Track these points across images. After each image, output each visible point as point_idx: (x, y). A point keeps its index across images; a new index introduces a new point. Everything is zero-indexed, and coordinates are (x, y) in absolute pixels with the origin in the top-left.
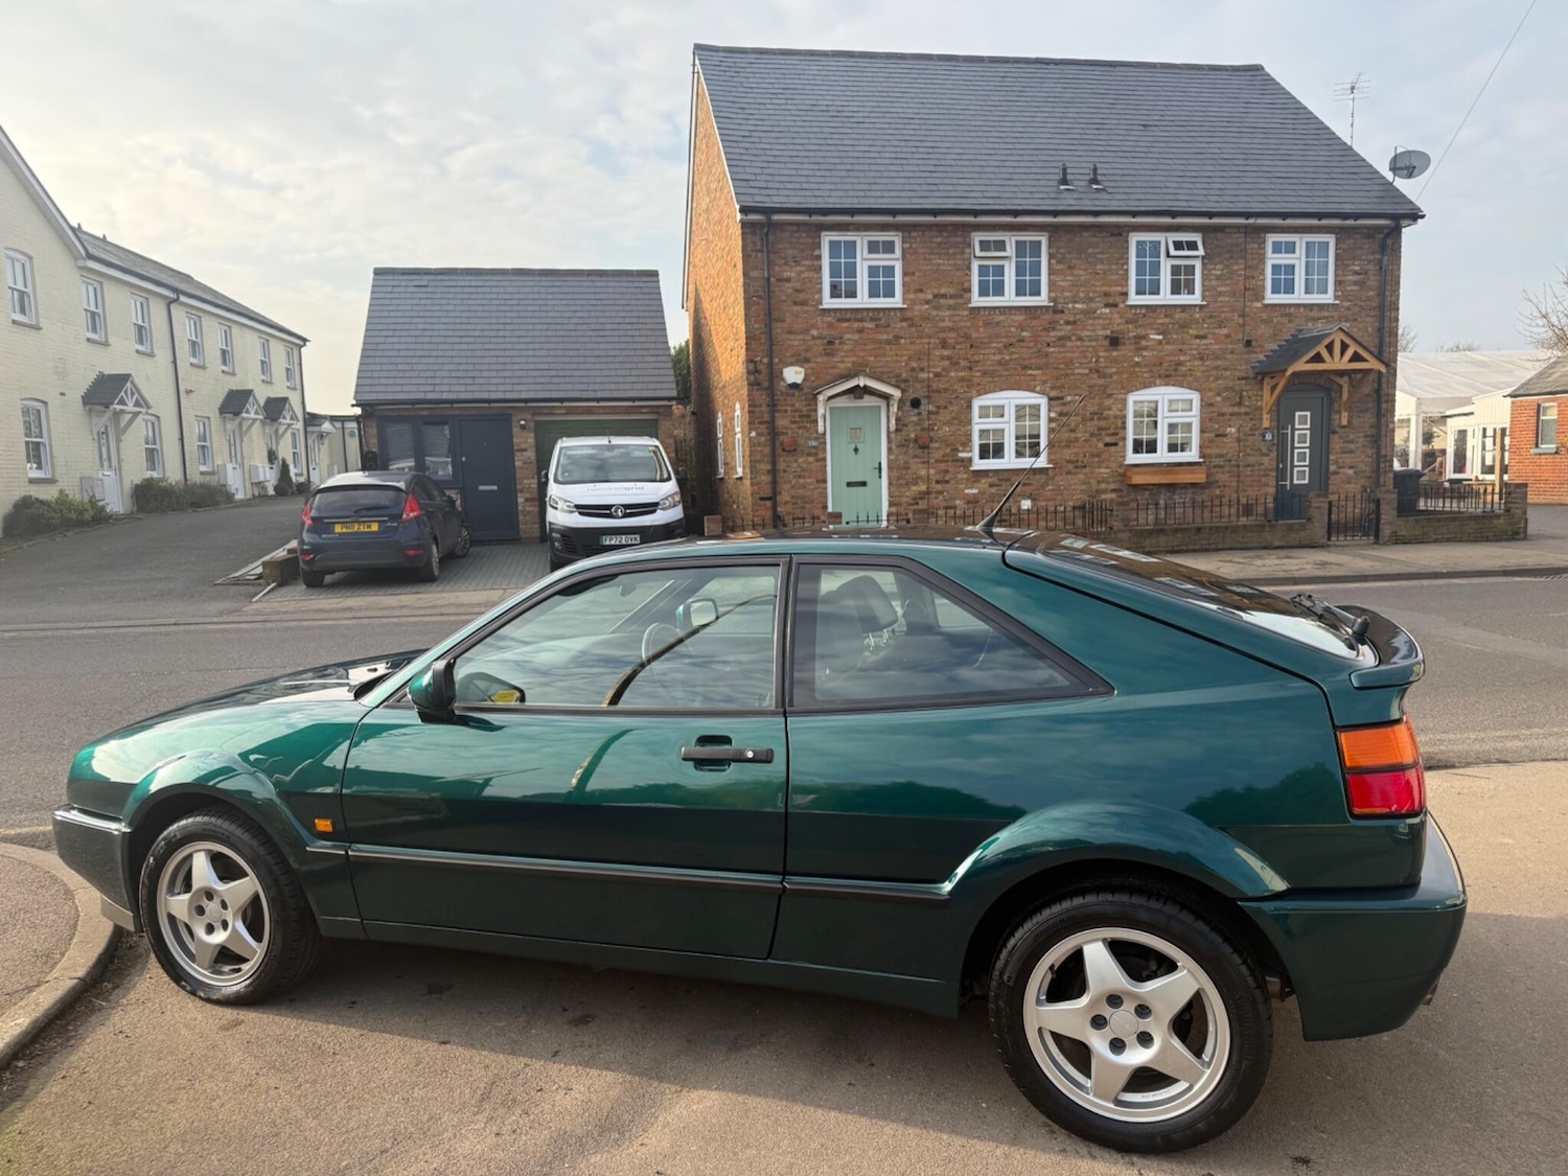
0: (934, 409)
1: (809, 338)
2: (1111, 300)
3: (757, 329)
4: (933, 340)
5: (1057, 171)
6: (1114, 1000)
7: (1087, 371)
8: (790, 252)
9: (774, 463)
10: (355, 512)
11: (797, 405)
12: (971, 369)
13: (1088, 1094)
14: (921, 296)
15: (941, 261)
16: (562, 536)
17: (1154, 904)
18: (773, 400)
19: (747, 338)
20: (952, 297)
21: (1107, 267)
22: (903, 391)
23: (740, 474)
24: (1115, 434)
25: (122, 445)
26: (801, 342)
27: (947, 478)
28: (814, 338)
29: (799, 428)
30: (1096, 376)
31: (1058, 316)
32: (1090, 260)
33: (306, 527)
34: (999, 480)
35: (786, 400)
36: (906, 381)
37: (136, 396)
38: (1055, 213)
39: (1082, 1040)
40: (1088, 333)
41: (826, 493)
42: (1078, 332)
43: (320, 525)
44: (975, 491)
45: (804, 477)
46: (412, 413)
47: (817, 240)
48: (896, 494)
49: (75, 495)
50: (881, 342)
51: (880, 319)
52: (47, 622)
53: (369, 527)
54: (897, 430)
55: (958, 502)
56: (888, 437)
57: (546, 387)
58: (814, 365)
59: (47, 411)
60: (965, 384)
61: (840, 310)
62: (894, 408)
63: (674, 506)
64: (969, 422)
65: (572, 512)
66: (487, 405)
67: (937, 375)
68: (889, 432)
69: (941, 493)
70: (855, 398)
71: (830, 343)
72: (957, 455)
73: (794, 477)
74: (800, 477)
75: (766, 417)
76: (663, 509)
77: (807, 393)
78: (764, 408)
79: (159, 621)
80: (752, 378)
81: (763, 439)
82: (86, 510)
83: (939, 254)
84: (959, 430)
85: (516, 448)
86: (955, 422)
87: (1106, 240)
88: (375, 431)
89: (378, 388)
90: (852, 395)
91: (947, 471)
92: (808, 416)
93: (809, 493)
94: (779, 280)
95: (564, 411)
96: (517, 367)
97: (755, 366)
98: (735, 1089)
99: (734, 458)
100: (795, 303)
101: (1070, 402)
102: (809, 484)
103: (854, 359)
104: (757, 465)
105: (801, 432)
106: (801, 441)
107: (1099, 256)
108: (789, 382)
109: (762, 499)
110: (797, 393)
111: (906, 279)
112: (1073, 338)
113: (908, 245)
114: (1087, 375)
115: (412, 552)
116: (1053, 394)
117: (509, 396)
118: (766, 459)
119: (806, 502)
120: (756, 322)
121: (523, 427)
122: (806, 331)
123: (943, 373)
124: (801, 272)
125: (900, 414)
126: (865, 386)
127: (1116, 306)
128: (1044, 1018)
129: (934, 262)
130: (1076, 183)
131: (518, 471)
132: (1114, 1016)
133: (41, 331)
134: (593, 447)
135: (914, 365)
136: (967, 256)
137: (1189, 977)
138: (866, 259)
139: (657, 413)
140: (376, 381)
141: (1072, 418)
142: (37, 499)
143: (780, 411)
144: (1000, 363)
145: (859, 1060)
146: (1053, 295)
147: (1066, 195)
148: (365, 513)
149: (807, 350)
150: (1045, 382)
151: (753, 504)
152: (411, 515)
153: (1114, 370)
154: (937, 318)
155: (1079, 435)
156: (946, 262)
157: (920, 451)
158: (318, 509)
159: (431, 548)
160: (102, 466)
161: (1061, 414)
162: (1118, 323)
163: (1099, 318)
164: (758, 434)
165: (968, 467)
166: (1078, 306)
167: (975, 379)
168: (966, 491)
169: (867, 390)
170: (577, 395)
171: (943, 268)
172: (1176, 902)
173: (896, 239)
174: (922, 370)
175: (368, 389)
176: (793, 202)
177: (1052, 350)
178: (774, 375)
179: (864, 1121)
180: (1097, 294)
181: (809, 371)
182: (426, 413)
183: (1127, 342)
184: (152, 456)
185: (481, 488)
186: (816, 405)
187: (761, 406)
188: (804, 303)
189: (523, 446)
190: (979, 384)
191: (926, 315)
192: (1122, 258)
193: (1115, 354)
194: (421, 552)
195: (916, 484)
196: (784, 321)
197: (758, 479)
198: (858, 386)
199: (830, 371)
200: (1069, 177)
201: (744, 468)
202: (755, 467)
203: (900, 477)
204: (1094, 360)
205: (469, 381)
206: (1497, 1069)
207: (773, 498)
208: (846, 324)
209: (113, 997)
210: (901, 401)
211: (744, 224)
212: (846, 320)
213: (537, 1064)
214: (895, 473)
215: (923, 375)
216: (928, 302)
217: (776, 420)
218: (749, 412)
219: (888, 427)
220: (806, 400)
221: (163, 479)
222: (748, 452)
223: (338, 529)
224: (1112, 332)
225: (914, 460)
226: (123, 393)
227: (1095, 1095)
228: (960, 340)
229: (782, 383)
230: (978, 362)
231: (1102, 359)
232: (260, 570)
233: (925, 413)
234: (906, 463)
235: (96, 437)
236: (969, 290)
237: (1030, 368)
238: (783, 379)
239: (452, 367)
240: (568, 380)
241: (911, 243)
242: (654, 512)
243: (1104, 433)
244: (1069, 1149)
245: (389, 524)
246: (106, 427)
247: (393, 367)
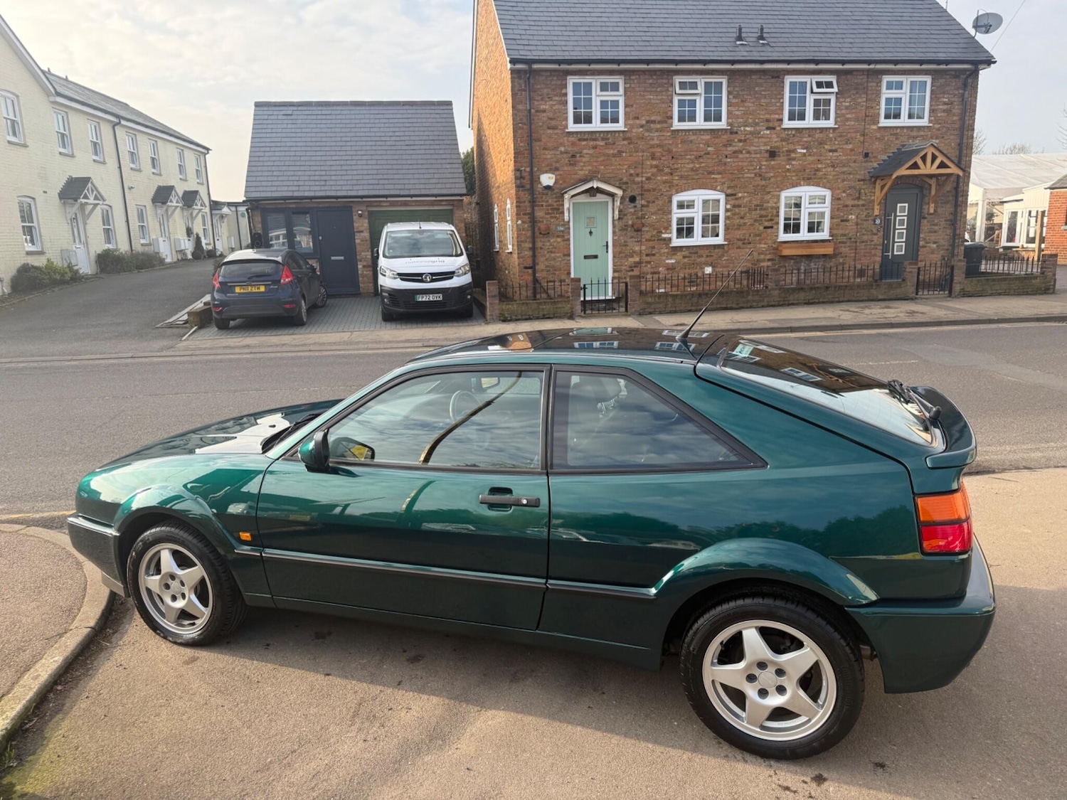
0: (646, 203)
1: (558, 153)
2: (771, 125)
3: (522, 146)
4: (645, 154)
5: (734, 30)
6: (762, 665)
7: (753, 175)
8: (545, 91)
9: (534, 243)
10: (249, 278)
11: (550, 201)
12: (671, 174)
13: (743, 722)
14: (638, 122)
15: (652, 97)
16: (389, 294)
17: (790, 606)
18: (533, 197)
19: (515, 153)
20: (659, 122)
21: (768, 101)
22: (624, 191)
23: (510, 250)
24: (771, 220)
25: (88, 227)
26: (553, 156)
27: (654, 252)
28: (562, 153)
29: (551, 217)
30: (759, 179)
31: (734, 136)
32: (756, 96)
33: (216, 288)
34: (690, 253)
35: (542, 198)
36: (627, 183)
37: (95, 192)
38: (733, 62)
39: (740, 689)
40: (755, 148)
41: (570, 263)
42: (747, 148)
43: (225, 287)
44: (673, 261)
45: (554, 252)
46: (283, 206)
47: (564, 82)
48: (618, 264)
49: (58, 262)
50: (608, 155)
51: (608, 139)
52: (46, 356)
53: (259, 288)
54: (619, 218)
55: (661, 269)
56: (613, 224)
57: (375, 187)
58: (562, 173)
59: (35, 204)
60: (668, 185)
61: (581, 132)
62: (618, 203)
63: (465, 274)
64: (670, 212)
65: (395, 278)
66: (335, 200)
67: (648, 179)
68: (613, 220)
69: (649, 262)
70: (591, 196)
71: (573, 156)
72: (661, 236)
73: (548, 252)
74: (552, 252)
75: (529, 210)
76: (458, 276)
77: (557, 193)
78: (527, 204)
79: (121, 355)
80: (518, 182)
81: (526, 226)
82: (66, 273)
83: (651, 92)
84: (662, 218)
85: (355, 230)
86: (660, 212)
87: (768, 81)
88: (260, 219)
89: (261, 189)
90: (588, 194)
91: (654, 248)
92: (558, 209)
93: (558, 264)
94: (537, 111)
95: (388, 204)
96: (355, 172)
97: (521, 174)
98: (516, 710)
99: (506, 238)
100: (549, 128)
101: (740, 198)
102: (558, 257)
103: (590, 168)
104: (522, 244)
105: (552, 220)
106: (553, 227)
107: (763, 93)
108: (545, 185)
109: (526, 268)
110: (550, 193)
111: (628, 109)
112: (744, 152)
113: (628, 85)
114: (753, 178)
115: (287, 306)
116: (729, 191)
117: (350, 194)
118: (528, 240)
119: (556, 270)
120: (521, 142)
121: (360, 216)
122: (556, 148)
123: (652, 177)
124: (554, 105)
125: (622, 207)
126: (597, 188)
127: (774, 128)
128: (716, 674)
129: (647, 97)
130: (748, 39)
131: (358, 247)
132: (762, 675)
133: (28, 149)
134: (409, 231)
135: (632, 172)
136: (670, 93)
137: (811, 652)
138: (599, 96)
139: (453, 205)
140: (259, 184)
141: (742, 209)
142: (32, 266)
143: (538, 206)
144: (692, 169)
145: (595, 690)
146: (730, 121)
147: (741, 48)
148: (255, 279)
149: (557, 162)
150: (723, 183)
151: (519, 272)
152: (287, 280)
153: (772, 174)
154: (649, 138)
155: (747, 221)
156: (655, 97)
157: (635, 233)
158: (224, 277)
159: (301, 303)
160: (75, 241)
161: (734, 206)
162: (775, 141)
163: (762, 137)
164: (523, 222)
165: (668, 244)
166: (748, 129)
167: (674, 181)
168: (667, 261)
169: (599, 190)
170: (397, 192)
171: (653, 101)
172: (804, 605)
173: (620, 80)
174: (638, 175)
175: (253, 189)
176: (547, 55)
177: (729, 160)
178: (534, 180)
179: (599, 734)
180: (761, 120)
181: (558, 177)
182: (293, 206)
183: (781, 155)
184: (108, 234)
185: (333, 258)
186: (563, 201)
187: (525, 202)
188: (554, 128)
189: (361, 229)
190: (677, 185)
191: (641, 135)
192: (780, 94)
193: (773, 163)
194: (294, 305)
195: (633, 256)
196: (541, 141)
197: (523, 254)
198: (593, 187)
199: (573, 176)
200: (743, 35)
201: (513, 246)
202: (521, 245)
203: (621, 252)
204: (758, 167)
205: (323, 183)
206: (1010, 701)
207: (533, 267)
208: (584, 143)
209: (114, 640)
210: (622, 198)
211: (513, 71)
212: (584, 140)
213: (389, 691)
214: (618, 249)
215: (639, 179)
216: (642, 126)
217: (535, 212)
218: (517, 206)
219: (613, 217)
220: (556, 197)
221: (116, 250)
222: (515, 235)
223: (238, 290)
224: (771, 147)
225: (632, 239)
226: (86, 191)
227: (748, 723)
228: (665, 153)
229: (539, 186)
230: (677, 169)
231: (763, 167)
232: (186, 317)
233: (639, 206)
234: (625, 242)
235: (69, 222)
236: (671, 118)
237: (714, 174)
238: (540, 183)
239: (309, 173)
240: (390, 182)
241: (631, 84)
242: (452, 278)
243: (763, 219)
244: (730, 755)
245: (272, 287)
246: (76, 214)
247: (270, 173)
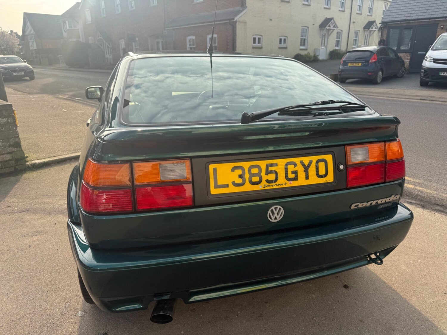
10: (355, 59)
16: (425, 71)
25: (329, 39)
37: (334, 24)
43: (345, 63)
46: (400, 25)
49: (312, 54)
53: (358, 64)
59: (308, 30)
65: (431, 61)
66: (429, 20)
85: (437, 37)
88: (387, 32)
89: (391, 17)
115: (370, 74)
117: (439, 16)
121: (442, 28)
133: (310, 7)
140: (391, 14)
142: (300, 55)
148: (358, 60)
152: (373, 61)
158: (346, 58)
159: (379, 73)
160: (322, 45)
175: (387, 17)
184: (338, 43)
185: (419, 53)
194: (374, 74)
205: (426, 11)
221: (340, 50)
223: (349, 65)
226: (330, 24)
235: (321, 37)
245: (364, 64)
246: (325, 34)
247: (399, 8)
